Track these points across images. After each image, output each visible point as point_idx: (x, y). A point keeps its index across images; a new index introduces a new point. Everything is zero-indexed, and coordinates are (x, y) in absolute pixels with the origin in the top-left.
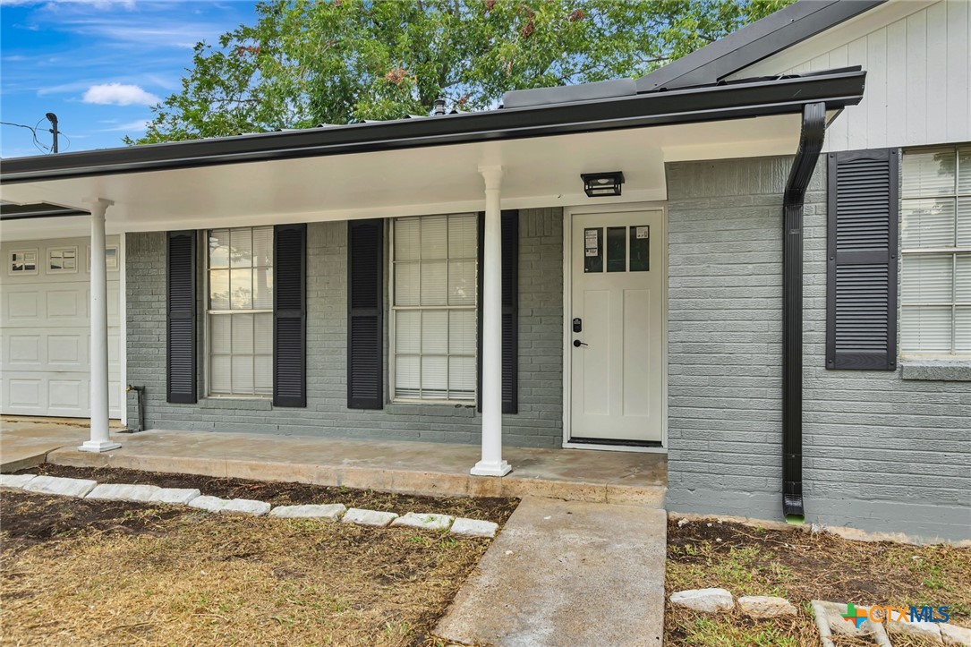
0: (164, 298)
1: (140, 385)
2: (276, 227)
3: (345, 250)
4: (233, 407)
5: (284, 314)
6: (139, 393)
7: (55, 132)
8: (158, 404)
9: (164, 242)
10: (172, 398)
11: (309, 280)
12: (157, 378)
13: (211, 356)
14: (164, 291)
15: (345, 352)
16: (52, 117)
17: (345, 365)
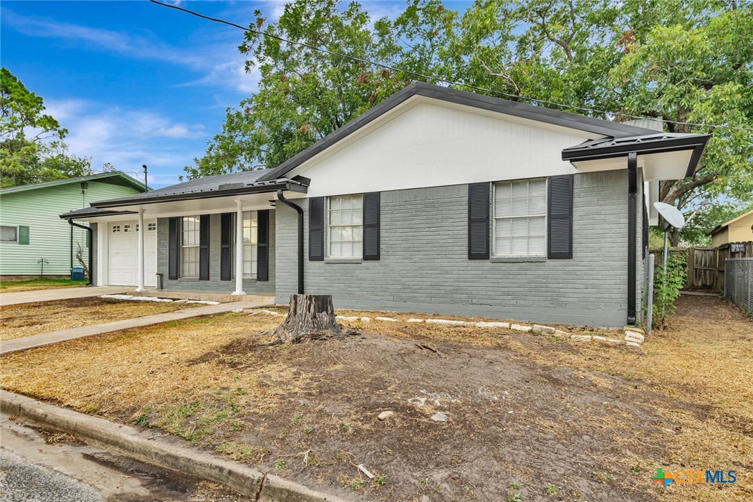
0: (168, 241)
1: (161, 273)
2: (201, 216)
3: (220, 224)
4: (188, 280)
5: (202, 247)
6: (161, 276)
7: (146, 172)
8: (166, 281)
9: (168, 221)
10: (170, 278)
11: (211, 235)
12: (166, 270)
13: (183, 263)
14: (168, 239)
15: (220, 260)
16: (145, 167)
17: (220, 265)
